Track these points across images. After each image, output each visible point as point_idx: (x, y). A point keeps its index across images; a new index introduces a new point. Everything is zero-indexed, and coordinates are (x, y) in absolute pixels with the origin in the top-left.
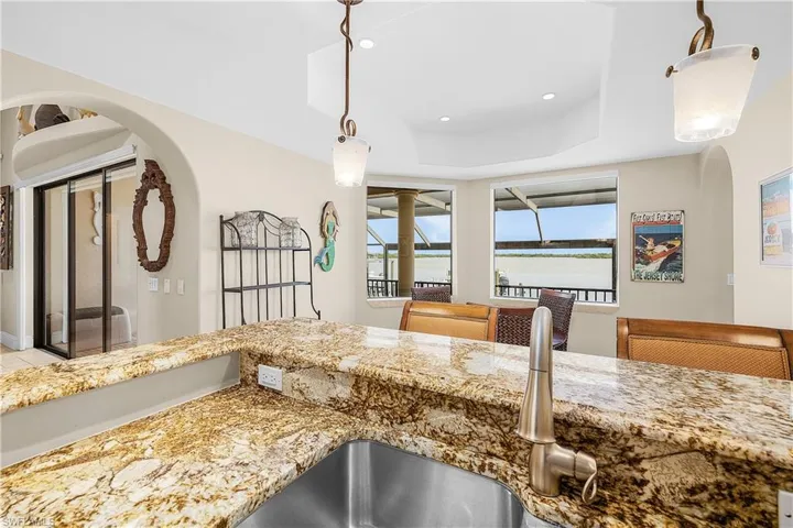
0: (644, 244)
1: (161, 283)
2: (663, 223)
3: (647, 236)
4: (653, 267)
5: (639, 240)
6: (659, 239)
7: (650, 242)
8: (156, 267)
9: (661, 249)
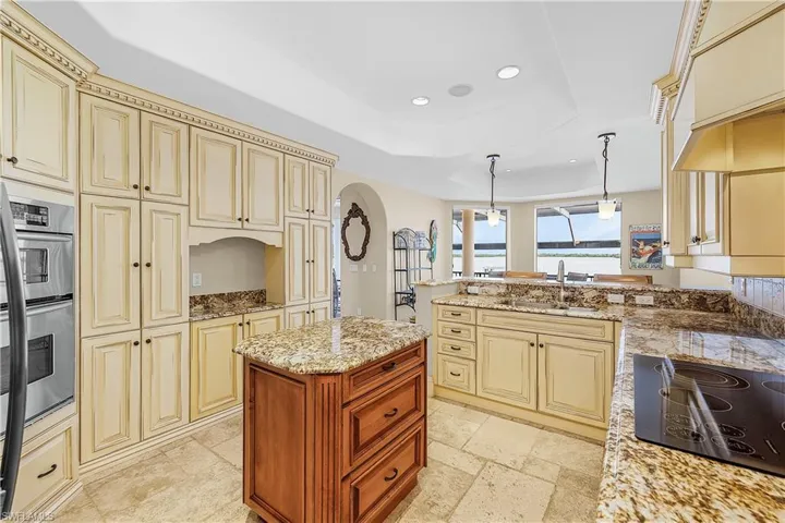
0: (638, 245)
1: (360, 267)
2: (649, 232)
3: (639, 240)
4: (644, 260)
5: (635, 243)
6: (647, 242)
7: (642, 244)
8: (355, 259)
9: (648, 248)
